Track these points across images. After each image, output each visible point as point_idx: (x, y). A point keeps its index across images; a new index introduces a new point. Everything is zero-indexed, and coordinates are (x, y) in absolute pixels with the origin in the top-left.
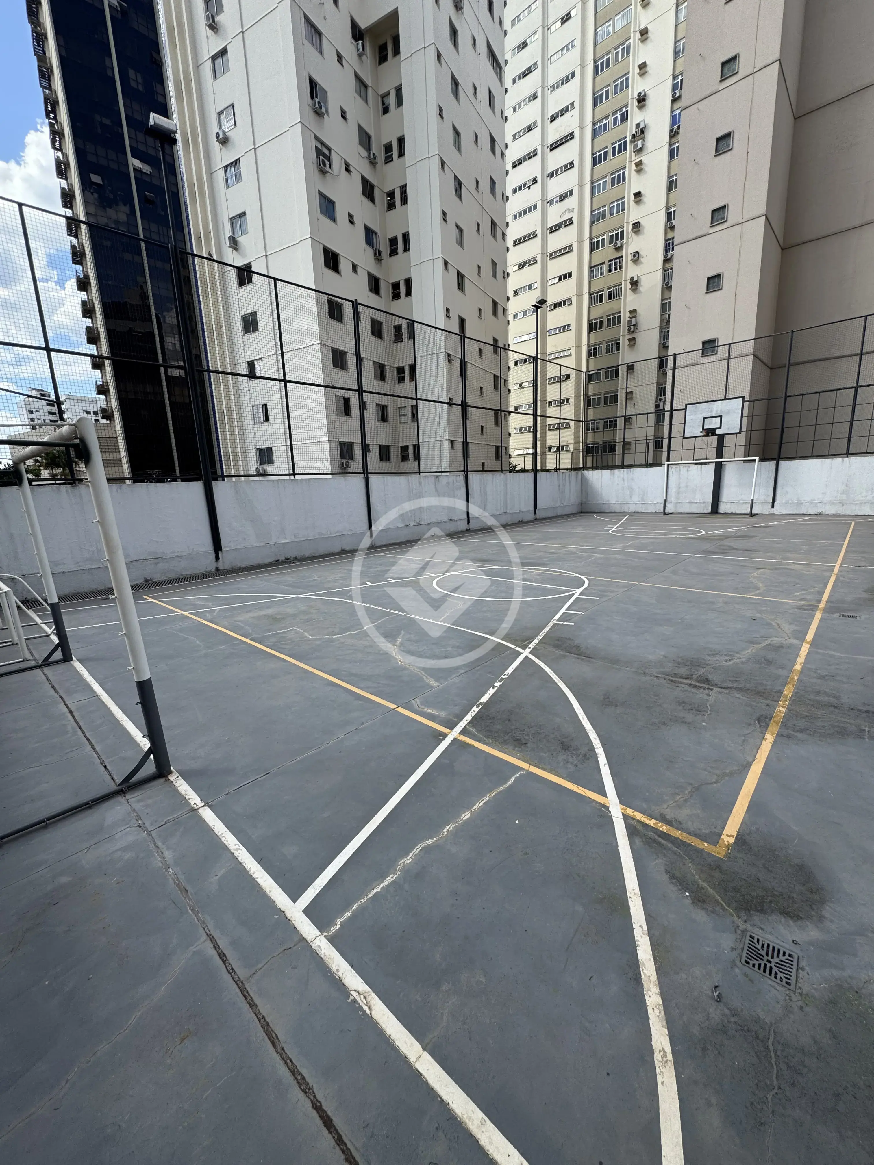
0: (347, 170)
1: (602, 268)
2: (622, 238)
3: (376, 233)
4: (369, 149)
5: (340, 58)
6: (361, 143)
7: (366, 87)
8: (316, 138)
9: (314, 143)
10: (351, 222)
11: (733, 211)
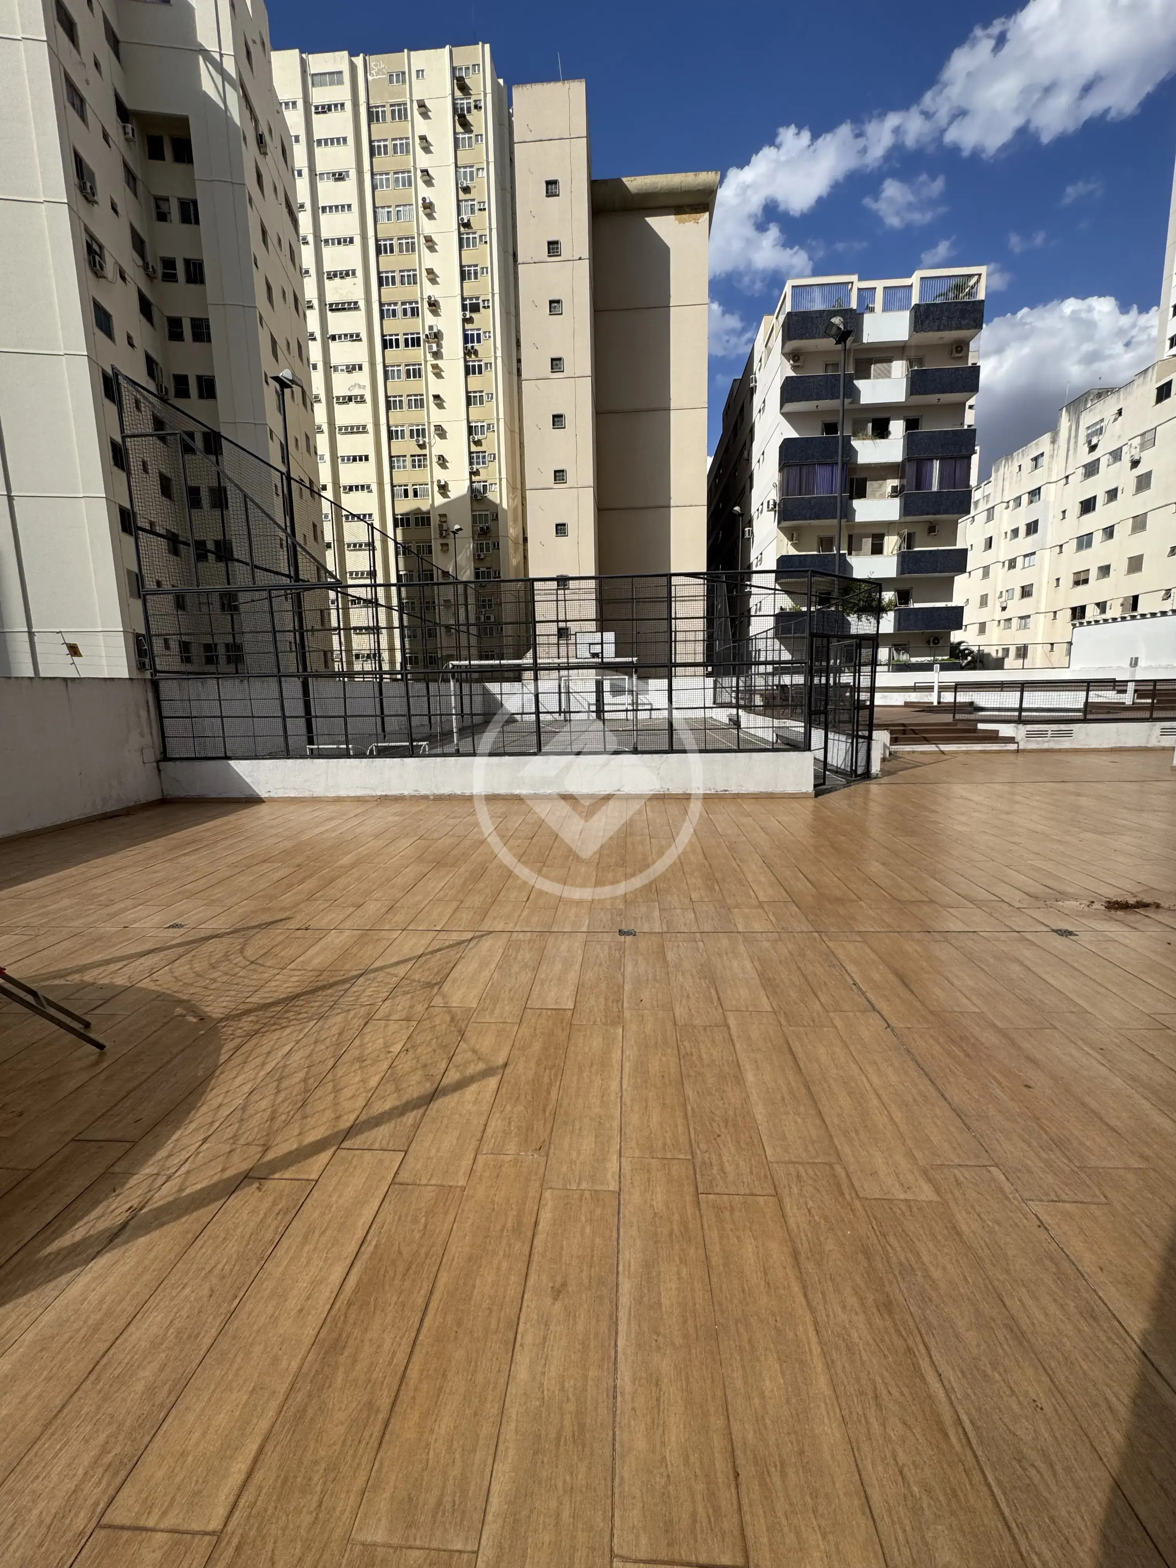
0: (123, 278)
1: (404, 461)
2: (424, 436)
3: (157, 364)
4: (142, 255)
5: (106, 137)
6: (134, 247)
7: (134, 179)
8: (87, 230)
9: (84, 236)
10: (131, 344)
11: (570, 476)
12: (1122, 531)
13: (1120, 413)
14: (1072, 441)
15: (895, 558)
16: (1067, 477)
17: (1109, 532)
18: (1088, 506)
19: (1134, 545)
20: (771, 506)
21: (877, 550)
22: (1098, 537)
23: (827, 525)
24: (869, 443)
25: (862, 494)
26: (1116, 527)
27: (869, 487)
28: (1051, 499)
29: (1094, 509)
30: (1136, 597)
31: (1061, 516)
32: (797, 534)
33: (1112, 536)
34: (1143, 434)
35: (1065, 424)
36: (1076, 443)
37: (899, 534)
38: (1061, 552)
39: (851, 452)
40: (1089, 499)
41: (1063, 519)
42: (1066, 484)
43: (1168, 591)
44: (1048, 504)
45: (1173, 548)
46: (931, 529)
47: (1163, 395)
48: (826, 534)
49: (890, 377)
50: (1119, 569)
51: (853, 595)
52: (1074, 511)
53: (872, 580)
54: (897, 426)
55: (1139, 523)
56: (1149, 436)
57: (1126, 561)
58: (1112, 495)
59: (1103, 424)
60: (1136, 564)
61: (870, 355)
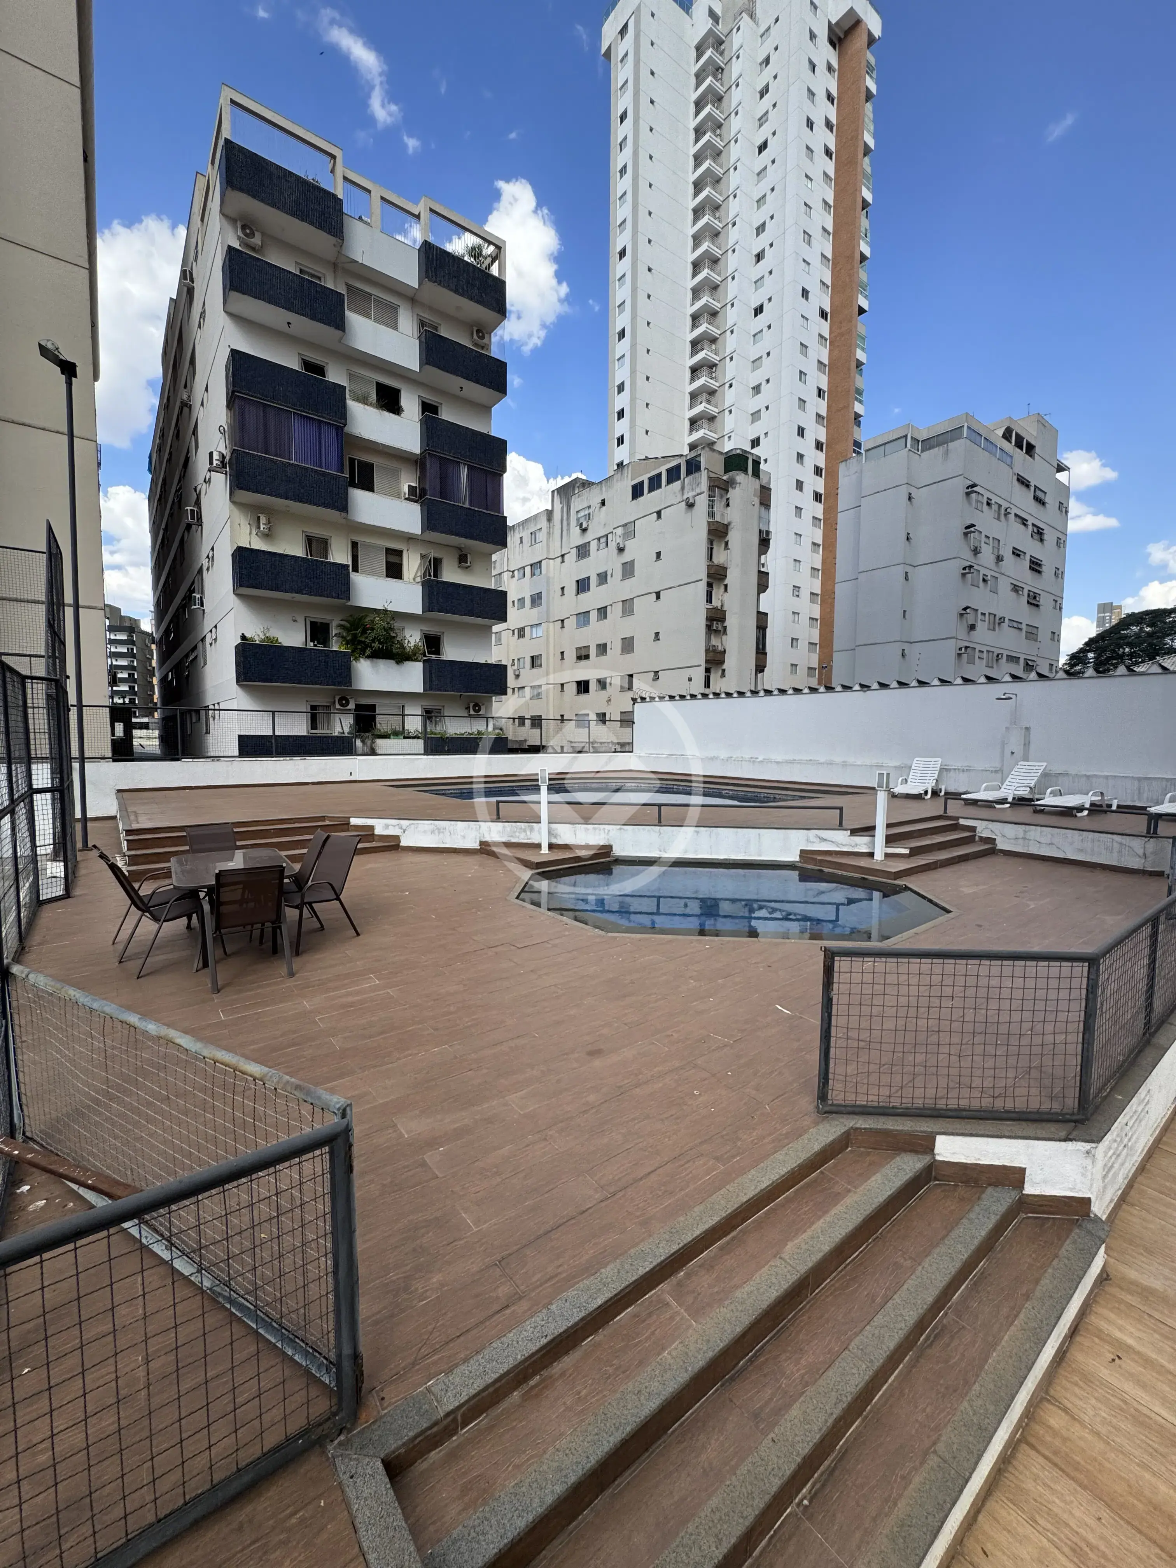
12: (614, 613)
13: (603, 503)
14: (565, 522)
15: (420, 588)
16: (563, 556)
17: (603, 612)
18: (582, 586)
19: (627, 627)
21: (394, 571)
22: (594, 615)
23: (314, 517)
24: (372, 411)
25: (368, 486)
26: (609, 608)
27: (378, 480)
28: (551, 575)
29: (589, 589)
30: (631, 676)
31: (560, 592)
32: (263, 520)
33: (605, 617)
34: (624, 526)
35: (558, 506)
36: (568, 524)
37: (423, 557)
38: (563, 627)
39: (342, 412)
40: (584, 580)
41: (563, 594)
42: (563, 562)
43: (656, 673)
44: (548, 578)
45: (657, 634)
46: (462, 559)
47: (637, 491)
48: (317, 531)
49: (395, 327)
50: (614, 648)
51: (364, 632)
52: (571, 588)
53: (385, 611)
54: (410, 403)
55: (628, 606)
56: (630, 528)
57: (620, 641)
58: (603, 578)
59: (591, 511)
60: (628, 645)
61: (368, 289)
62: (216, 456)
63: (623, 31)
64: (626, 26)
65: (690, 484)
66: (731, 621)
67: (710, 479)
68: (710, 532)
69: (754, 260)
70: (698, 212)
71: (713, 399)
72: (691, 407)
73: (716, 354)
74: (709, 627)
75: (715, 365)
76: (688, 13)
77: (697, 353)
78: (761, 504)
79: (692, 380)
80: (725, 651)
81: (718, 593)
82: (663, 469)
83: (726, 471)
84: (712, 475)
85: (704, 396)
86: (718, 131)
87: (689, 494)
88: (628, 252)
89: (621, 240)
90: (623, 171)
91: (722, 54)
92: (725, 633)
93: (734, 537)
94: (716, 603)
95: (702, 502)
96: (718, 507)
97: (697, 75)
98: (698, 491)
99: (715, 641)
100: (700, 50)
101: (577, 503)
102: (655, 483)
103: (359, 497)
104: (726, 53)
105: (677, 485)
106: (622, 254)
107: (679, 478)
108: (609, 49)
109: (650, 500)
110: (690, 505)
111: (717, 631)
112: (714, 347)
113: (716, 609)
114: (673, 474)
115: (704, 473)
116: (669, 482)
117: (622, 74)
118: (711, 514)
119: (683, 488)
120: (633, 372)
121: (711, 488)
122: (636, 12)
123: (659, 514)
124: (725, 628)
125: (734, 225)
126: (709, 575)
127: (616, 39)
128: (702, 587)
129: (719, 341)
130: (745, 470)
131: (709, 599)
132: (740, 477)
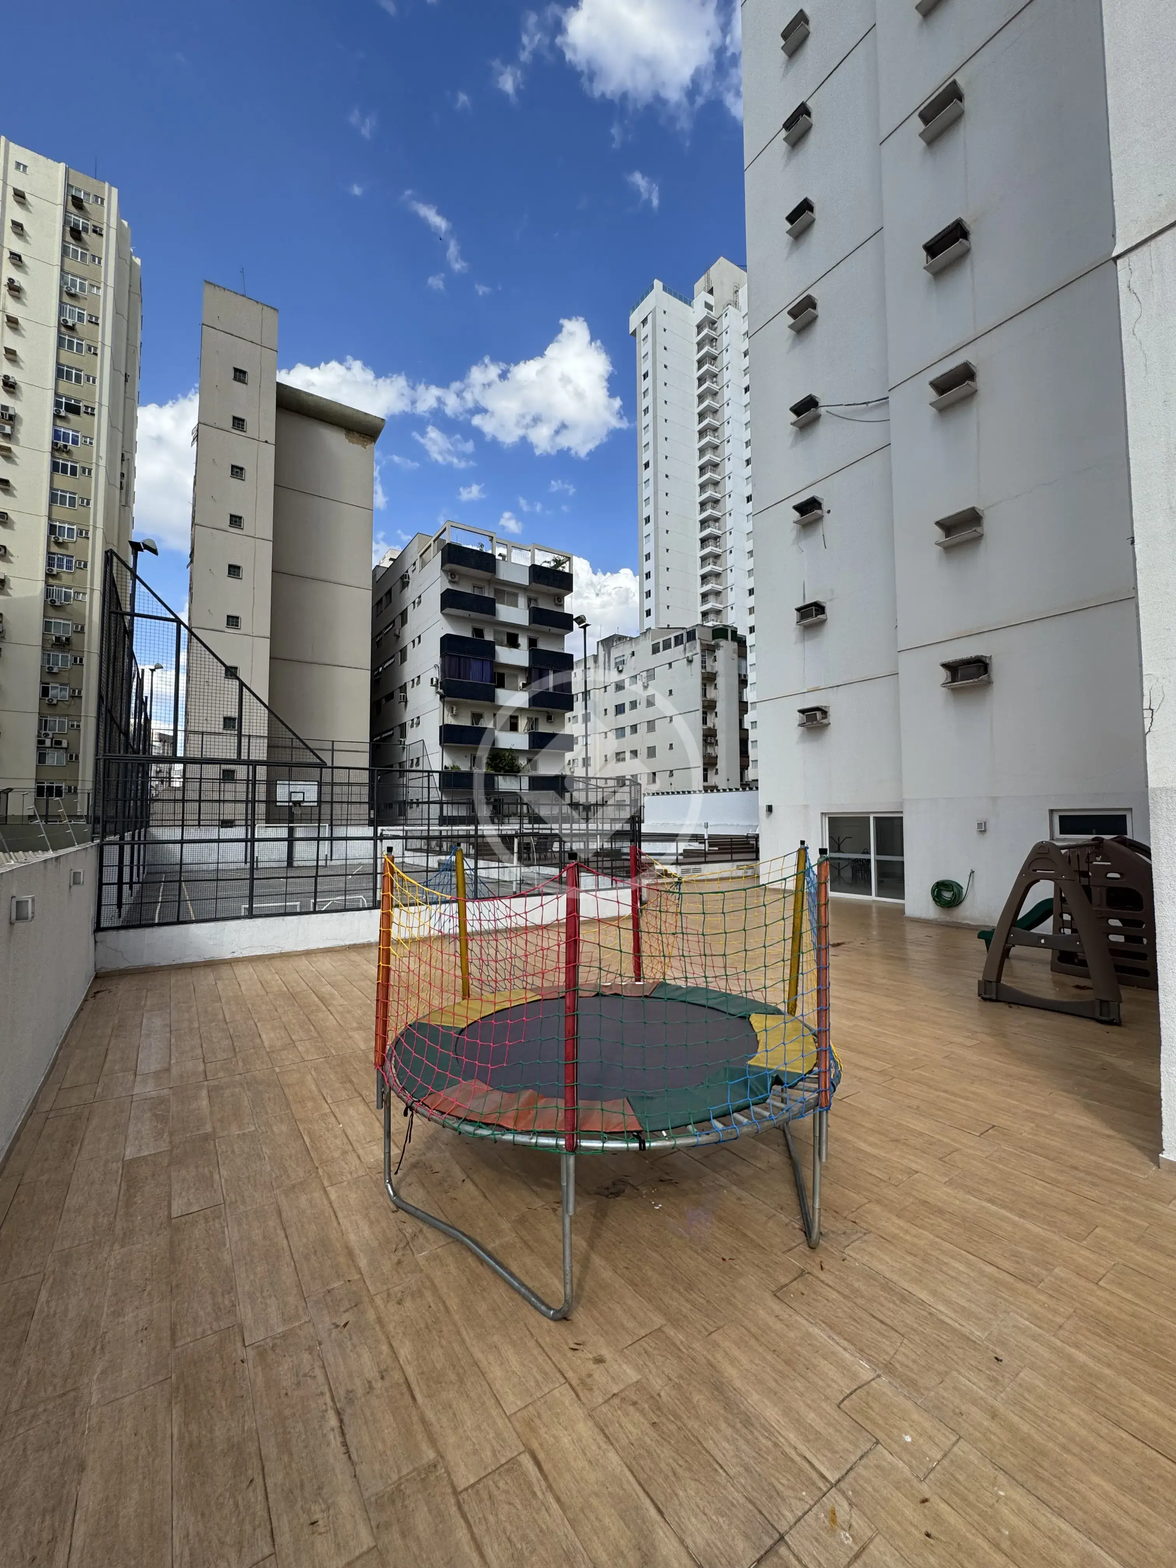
11: (244, 623)
12: (642, 729)
13: (633, 654)
14: (607, 664)
15: (527, 736)
16: (605, 687)
17: (634, 729)
18: (620, 709)
19: (651, 740)
20: (434, 683)
21: (514, 727)
22: (628, 731)
23: (478, 705)
24: (506, 649)
25: (502, 685)
26: (638, 726)
27: (507, 681)
28: (597, 700)
29: (624, 712)
30: (654, 774)
31: (603, 712)
32: (455, 709)
33: (636, 732)
34: (647, 671)
35: (602, 653)
36: (609, 666)
37: (528, 718)
38: (606, 737)
39: (493, 653)
40: (620, 705)
41: (606, 714)
42: (606, 691)
43: (671, 771)
44: (595, 702)
45: (671, 745)
46: (549, 718)
47: (655, 650)
48: (477, 711)
49: (517, 606)
50: (643, 752)
51: (500, 761)
52: (612, 711)
53: (511, 749)
54: (523, 641)
55: (651, 725)
56: (651, 672)
57: (646, 750)
58: (634, 705)
59: (625, 658)
60: (652, 752)
61: (505, 589)
62: (435, 680)
63: (644, 322)
64: (646, 319)
65: (690, 647)
66: (721, 737)
67: (701, 644)
68: (703, 679)
69: (745, 464)
70: (702, 433)
71: (719, 562)
72: (702, 567)
73: (719, 529)
74: (705, 741)
75: (719, 537)
76: (690, 305)
77: (705, 528)
78: (739, 656)
79: (702, 548)
80: (717, 757)
81: (710, 718)
82: (672, 636)
83: (713, 639)
84: (704, 642)
85: (711, 560)
86: (715, 379)
87: (689, 654)
88: (651, 464)
89: (646, 456)
90: (646, 411)
91: (715, 330)
92: (717, 744)
93: (720, 681)
94: (710, 724)
95: (697, 659)
96: (709, 662)
97: (699, 344)
98: (695, 652)
99: (710, 750)
100: (700, 327)
101: (615, 653)
102: (667, 645)
103: (501, 693)
104: (718, 330)
105: (681, 647)
106: (647, 465)
107: (682, 643)
108: (635, 331)
109: (665, 656)
110: (690, 661)
111: (711, 744)
112: (717, 524)
113: (710, 729)
114: (678, 640)
115: (698, 641)
116: (676, 645)
117: (644, 348)
118: (704, 667)
119: (685, 649)
120: (656, 547)
121: (703, 651)
122: (653, 311)
123: (670, 664)
124: (717, 741)
125: (728, 441)
126: (704, 707)
127: (639, 326)
128: (699, 715)
129: (721, 521)
130: (726, 638)
131: (705, 722)
132: (723, 643)
